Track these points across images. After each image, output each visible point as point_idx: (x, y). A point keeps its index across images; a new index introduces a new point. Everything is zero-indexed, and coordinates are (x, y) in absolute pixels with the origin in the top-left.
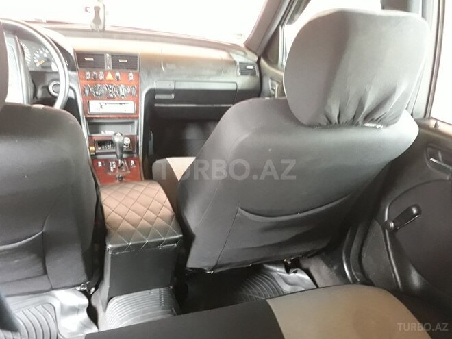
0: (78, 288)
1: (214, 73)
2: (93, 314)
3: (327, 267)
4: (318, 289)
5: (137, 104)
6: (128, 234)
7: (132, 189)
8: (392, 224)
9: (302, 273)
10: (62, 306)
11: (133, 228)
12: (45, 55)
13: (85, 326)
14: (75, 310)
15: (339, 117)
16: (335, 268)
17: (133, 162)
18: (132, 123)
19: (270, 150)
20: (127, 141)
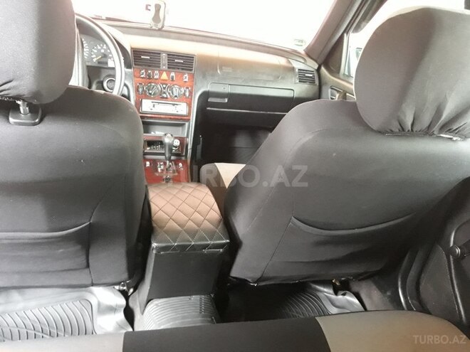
0: (117, 287)
1: (271, 79)
2: (129, 315)
3: (379, 293)
4: (366, 313)
5: (189, 106)
6: (174, 234)
7: (180, 190)
8: (458, 251)
9: (351, 296)
10: (99, 304)
11: (179, 228)
12: (103, 51)
13: (121, 327)
14: (112, 309)
15: (412, 125)
16: (388, 294)
17: (180, 164)
18: (182, 125)
19: (334, 154)
20: (177, 143)
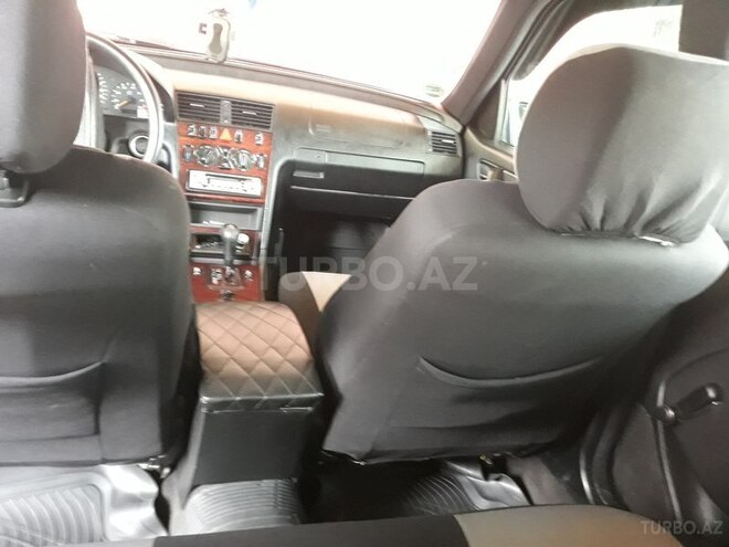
0: (144, 466)
1: (391, 145)
2: (163, 510)
3: (553, 477)
4: (532, 508)
5: (265, 182)
6: (235, 382)
7: (247, 312)
8: (670, 413)
9: (509, 482)
10: (114, 493)
11: (244, 373)
12: (129, 93)
13: (148, 529)
14: (135, 501)
15: (603, 221)
16: (566, 478)
18: (253, 212)
20: (244, 239)
